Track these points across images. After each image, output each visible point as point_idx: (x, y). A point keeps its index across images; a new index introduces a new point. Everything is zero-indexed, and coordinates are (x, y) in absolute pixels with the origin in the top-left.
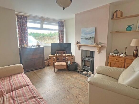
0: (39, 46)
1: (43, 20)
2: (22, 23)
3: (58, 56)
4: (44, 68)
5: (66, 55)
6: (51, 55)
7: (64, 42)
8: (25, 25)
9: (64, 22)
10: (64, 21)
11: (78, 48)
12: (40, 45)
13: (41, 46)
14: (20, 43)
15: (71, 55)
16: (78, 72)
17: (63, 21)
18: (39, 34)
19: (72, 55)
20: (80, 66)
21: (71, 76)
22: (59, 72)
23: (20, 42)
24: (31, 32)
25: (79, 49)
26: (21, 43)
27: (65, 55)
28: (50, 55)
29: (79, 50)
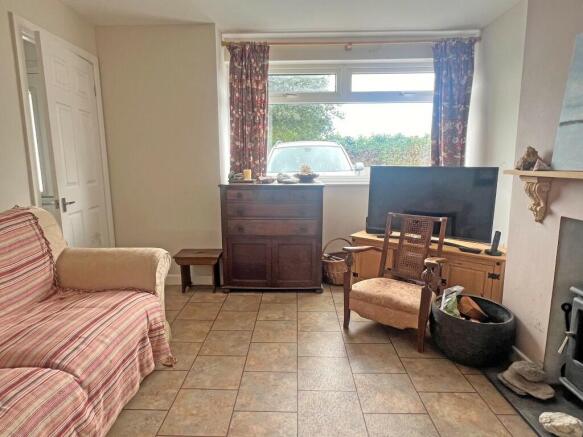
0: (308, 178)
1: (346, 49)
2: (244, 77)
3: (397, 241)
4: (316, 291)
5: (446, 240)
6: (368, 231)
7: (470, 160)
8: (258, 83)
9: (480, 39)
10: (482, 30)
11: (530, 202)
12: (315, 176)
13: (317, 182)
14: (232, 164)
15: (487, 252)
16: (503, 388)
17: (476, 33)
18: (409, 140)
19: (494, 252)
20: (536, 345)
21: (424, 396)
22: (367, 339)
23: (233, 160)
24: (376, 134)
25: (543, 215)
26: (238, 164)
27: (441, 244)
28: (363, 234)
29: (541, 221)
